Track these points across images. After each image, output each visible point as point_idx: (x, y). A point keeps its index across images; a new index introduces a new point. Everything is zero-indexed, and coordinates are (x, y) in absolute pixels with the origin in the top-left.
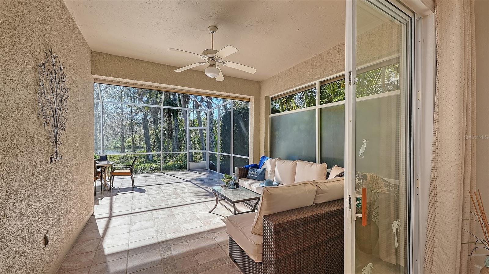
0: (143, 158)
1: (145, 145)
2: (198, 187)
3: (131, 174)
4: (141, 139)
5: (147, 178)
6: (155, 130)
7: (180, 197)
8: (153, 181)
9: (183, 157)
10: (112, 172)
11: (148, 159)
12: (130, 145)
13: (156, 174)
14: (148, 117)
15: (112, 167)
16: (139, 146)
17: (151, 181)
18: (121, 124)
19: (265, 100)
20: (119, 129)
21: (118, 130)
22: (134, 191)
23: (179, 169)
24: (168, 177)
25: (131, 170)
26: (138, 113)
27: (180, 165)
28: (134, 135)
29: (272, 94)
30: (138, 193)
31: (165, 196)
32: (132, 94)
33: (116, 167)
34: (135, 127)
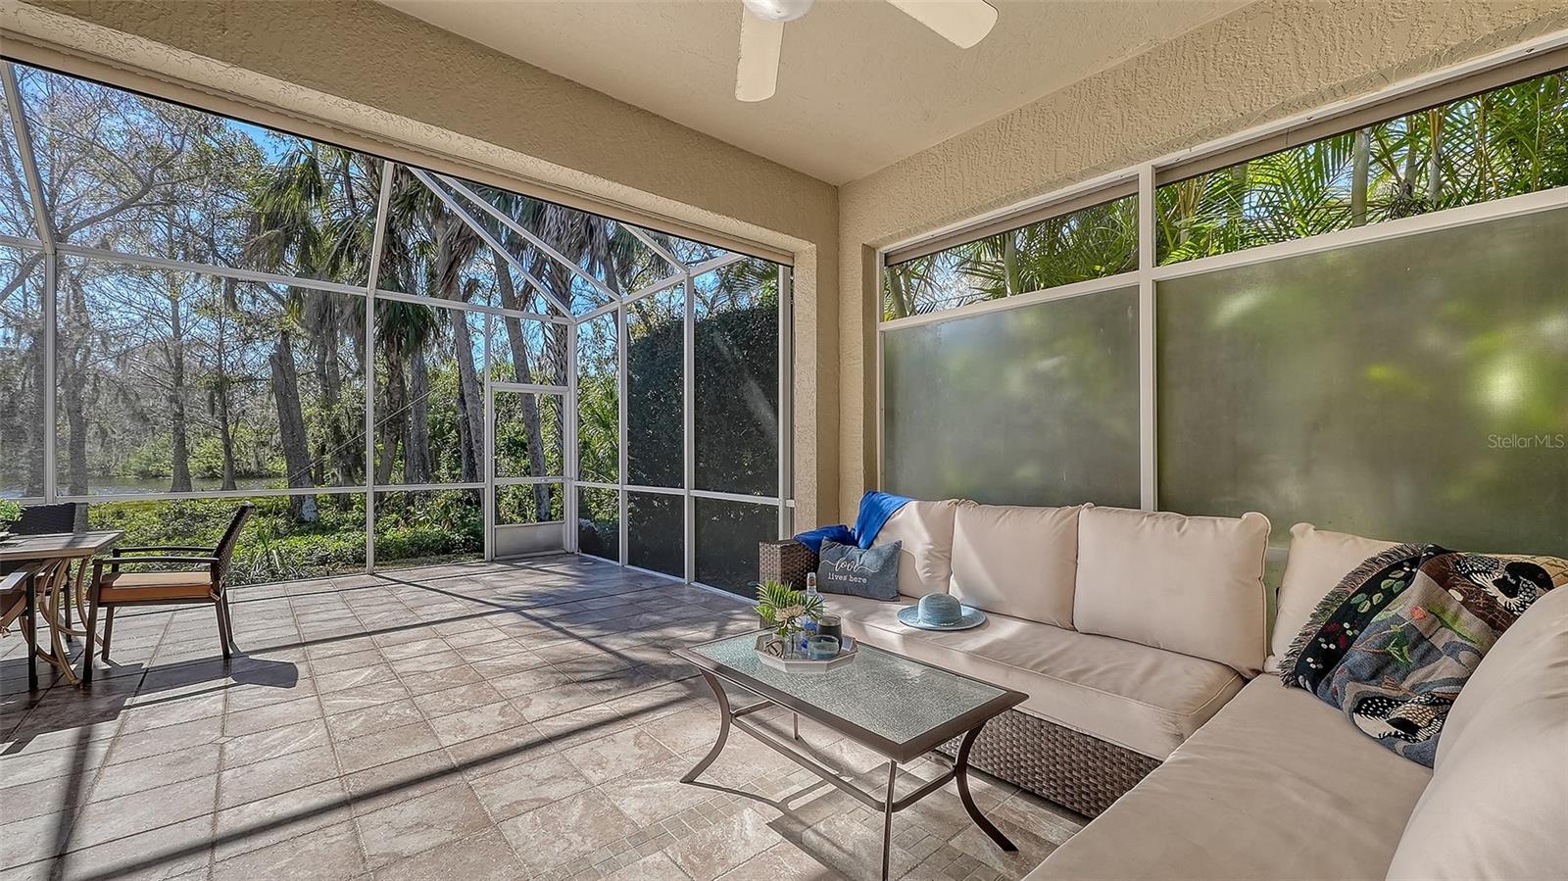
0: (275, 514)
1: (281, 465)
2: (561, 635)
3: (212, 595)
4: (264, 444)
5: (303, 601)
6: (327, 407)
7: (495, 696)
8: (333, 615)
9: (452, 505)
10: (101, 586)
11: (298, 519)
12: (213, 464)
13: (343, 583)
14: (298, 357)
15: (98, 564)
16: (254, 467)
17: (325, 616)
18: (170, 380)
19: (864, 260)
20: (164, 403)
21: (157, 403)
22: (231, 681)
23: (442, 557)
24: (405, 592)
25: (215, 570)
26: (249, 339)
27: (444, 537)
28: (231, 428)
29: (892, 239)
30: (255, 692)
31: (410, 697)
32: (222, 258)
33: (124, 561)
34: (239, 393)
